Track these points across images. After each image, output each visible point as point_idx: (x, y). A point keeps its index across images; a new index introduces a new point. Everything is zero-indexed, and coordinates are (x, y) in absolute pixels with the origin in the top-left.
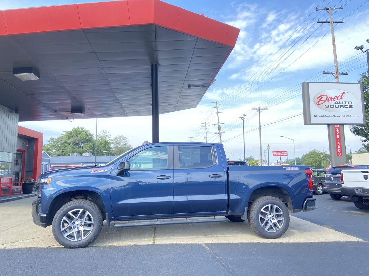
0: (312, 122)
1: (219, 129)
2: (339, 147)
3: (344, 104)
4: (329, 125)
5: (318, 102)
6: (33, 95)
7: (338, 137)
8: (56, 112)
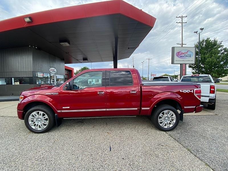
0: (175, 63)
2: (184, 73)
3: (188, 56)
5: (178, 55)
6: (68, 53)
7: (184, 69)
8: (77, 60)
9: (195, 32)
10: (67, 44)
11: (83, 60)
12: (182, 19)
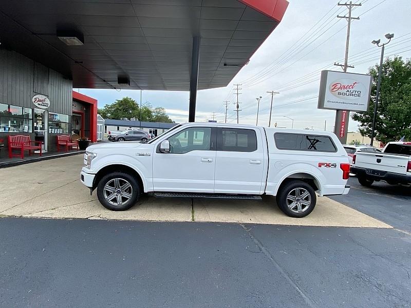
0: (325, 107)
1: (238, 107)
2: (342, 129)
3: (354, 93)
4: (338, 110)
5: (333, 89)
6: (82, 62)
7: (343, 120)
8: (104, 81)
9: (374, 42)
10: (76, 41)
11: (119, 83)
12: (350, 9)
